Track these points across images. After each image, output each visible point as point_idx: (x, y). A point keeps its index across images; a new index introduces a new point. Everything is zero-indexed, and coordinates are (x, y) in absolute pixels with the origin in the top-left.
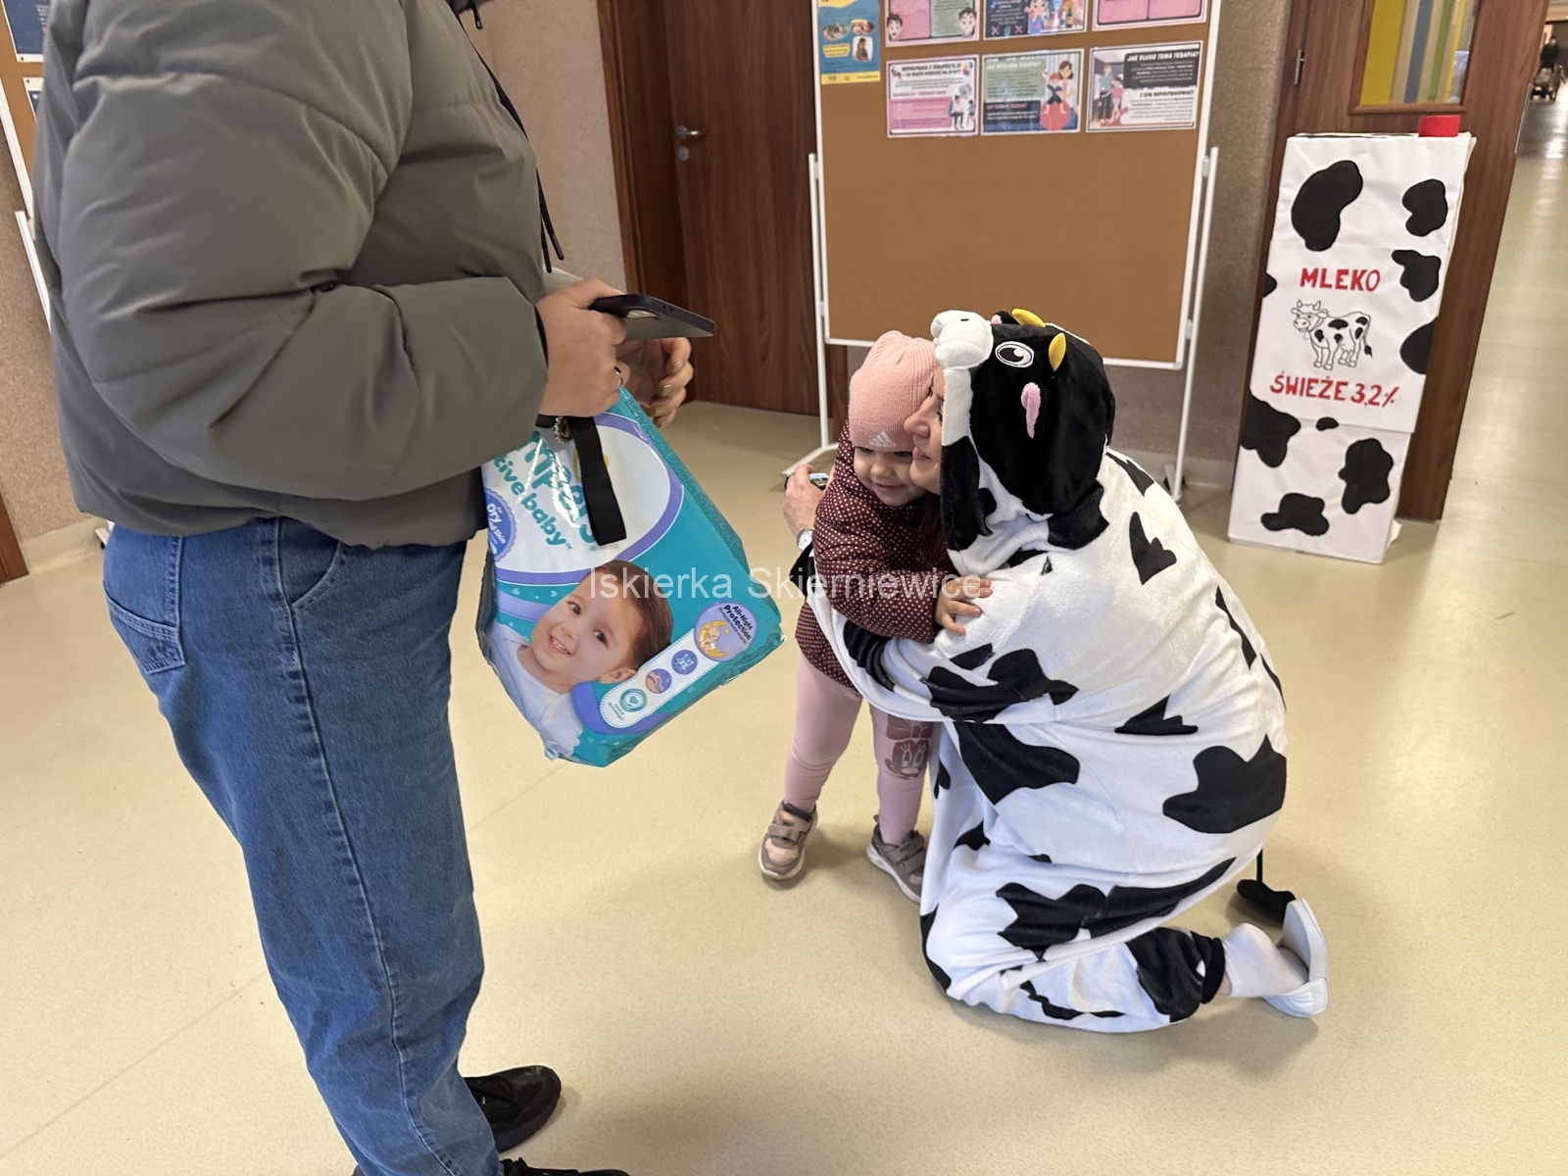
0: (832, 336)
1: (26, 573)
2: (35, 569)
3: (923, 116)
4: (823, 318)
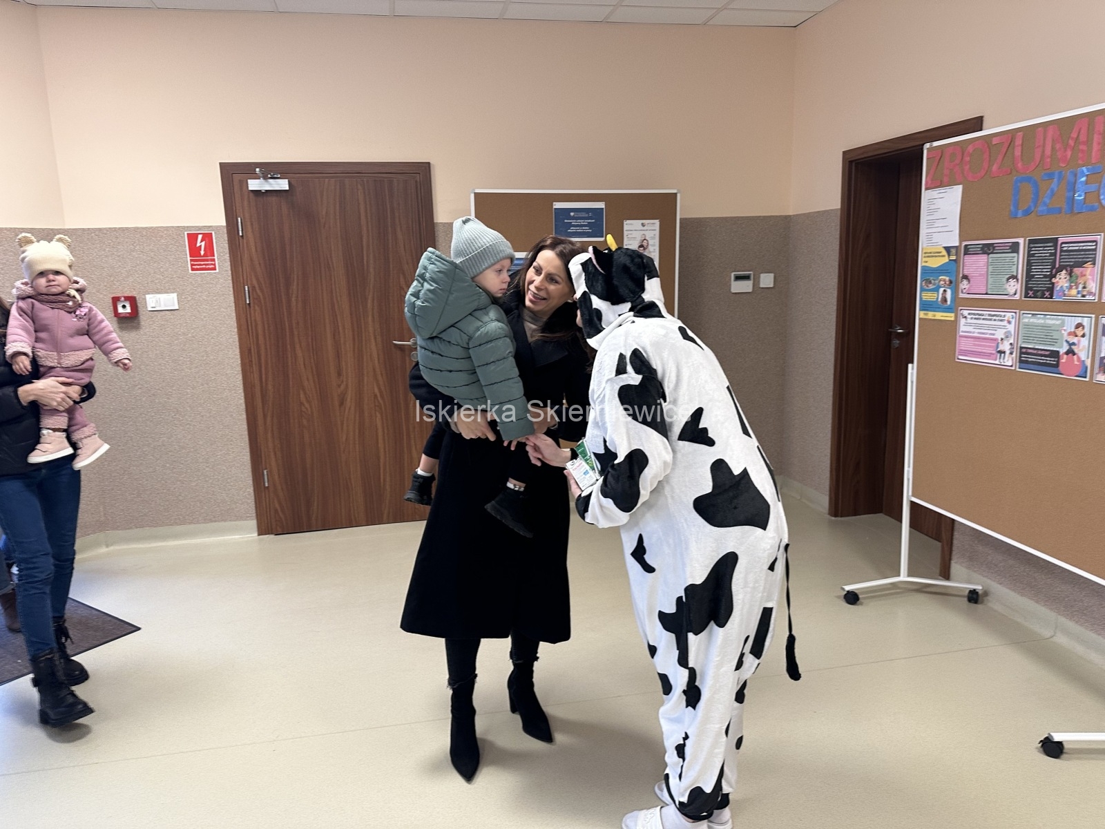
0: (913, 495)
3: (979, 349)
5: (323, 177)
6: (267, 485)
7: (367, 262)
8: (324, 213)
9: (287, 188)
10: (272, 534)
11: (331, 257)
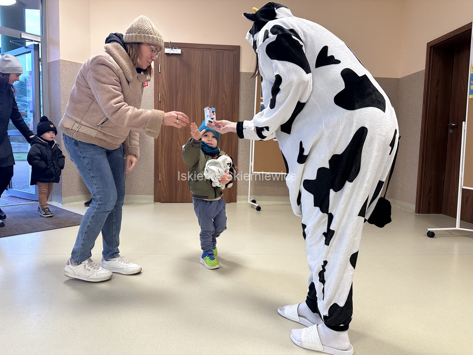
0: (464, 186)
1: (236, 202)
2: (238, 202)
4: (462, 178)
5: (195, 50)
6: (160, 180)
7: (210, 87)
8: (194, 65)
9: (180, 53)
10: (160, 202)
11: (195, 84)
